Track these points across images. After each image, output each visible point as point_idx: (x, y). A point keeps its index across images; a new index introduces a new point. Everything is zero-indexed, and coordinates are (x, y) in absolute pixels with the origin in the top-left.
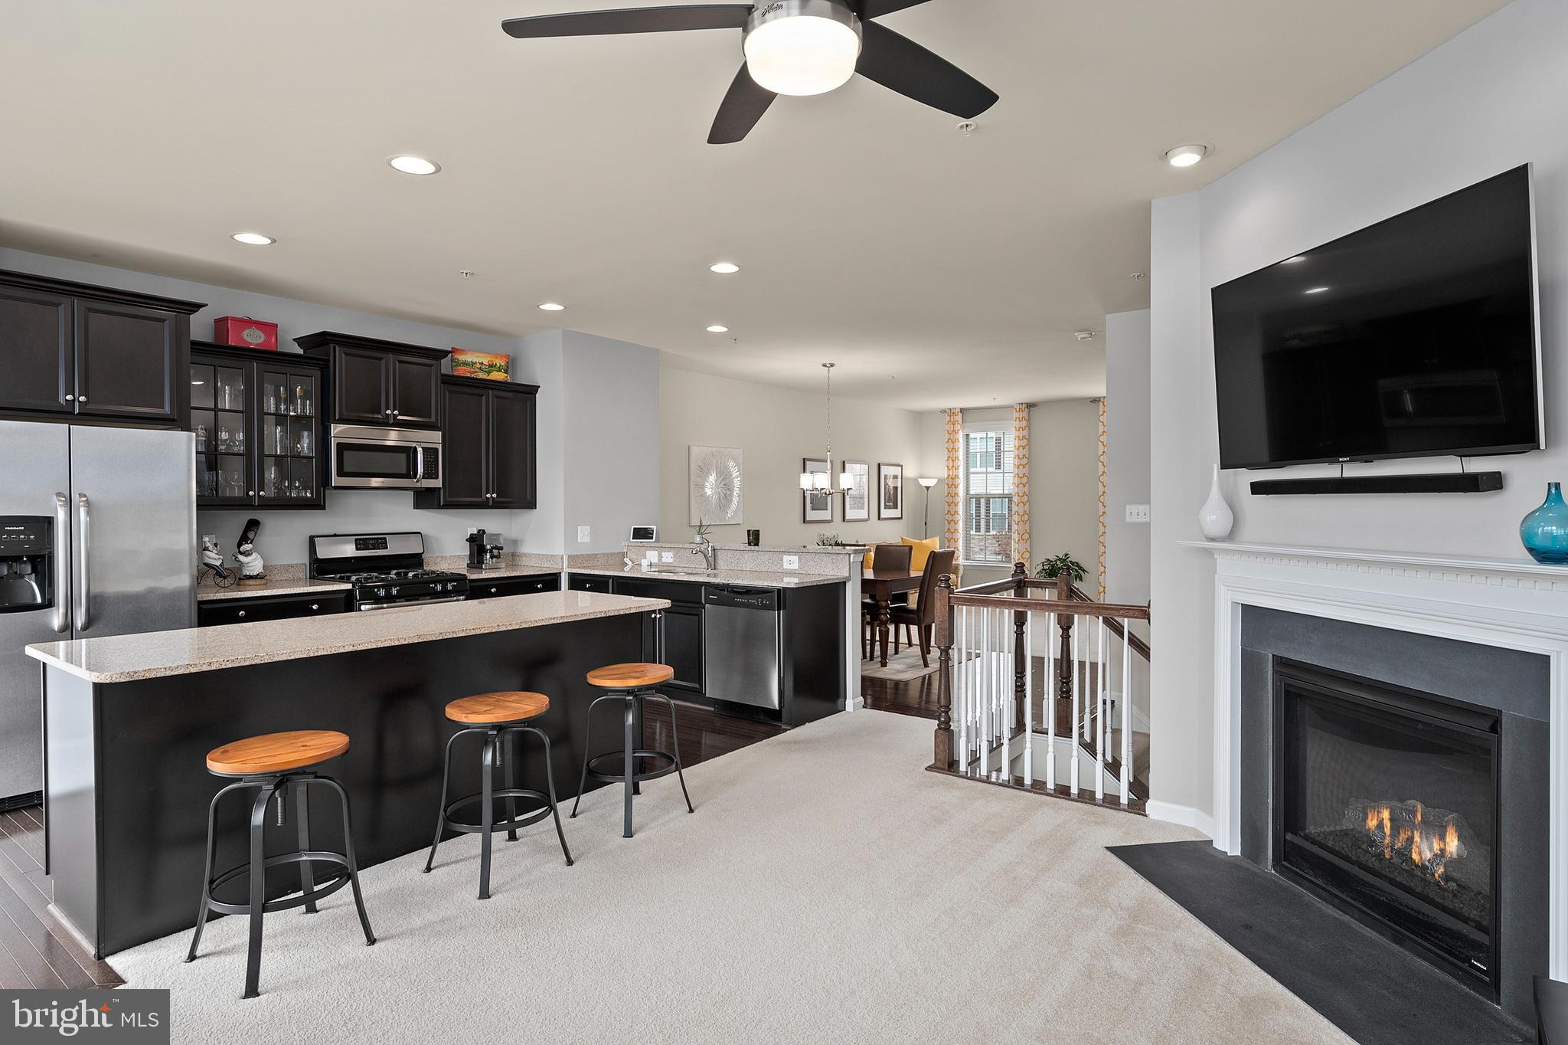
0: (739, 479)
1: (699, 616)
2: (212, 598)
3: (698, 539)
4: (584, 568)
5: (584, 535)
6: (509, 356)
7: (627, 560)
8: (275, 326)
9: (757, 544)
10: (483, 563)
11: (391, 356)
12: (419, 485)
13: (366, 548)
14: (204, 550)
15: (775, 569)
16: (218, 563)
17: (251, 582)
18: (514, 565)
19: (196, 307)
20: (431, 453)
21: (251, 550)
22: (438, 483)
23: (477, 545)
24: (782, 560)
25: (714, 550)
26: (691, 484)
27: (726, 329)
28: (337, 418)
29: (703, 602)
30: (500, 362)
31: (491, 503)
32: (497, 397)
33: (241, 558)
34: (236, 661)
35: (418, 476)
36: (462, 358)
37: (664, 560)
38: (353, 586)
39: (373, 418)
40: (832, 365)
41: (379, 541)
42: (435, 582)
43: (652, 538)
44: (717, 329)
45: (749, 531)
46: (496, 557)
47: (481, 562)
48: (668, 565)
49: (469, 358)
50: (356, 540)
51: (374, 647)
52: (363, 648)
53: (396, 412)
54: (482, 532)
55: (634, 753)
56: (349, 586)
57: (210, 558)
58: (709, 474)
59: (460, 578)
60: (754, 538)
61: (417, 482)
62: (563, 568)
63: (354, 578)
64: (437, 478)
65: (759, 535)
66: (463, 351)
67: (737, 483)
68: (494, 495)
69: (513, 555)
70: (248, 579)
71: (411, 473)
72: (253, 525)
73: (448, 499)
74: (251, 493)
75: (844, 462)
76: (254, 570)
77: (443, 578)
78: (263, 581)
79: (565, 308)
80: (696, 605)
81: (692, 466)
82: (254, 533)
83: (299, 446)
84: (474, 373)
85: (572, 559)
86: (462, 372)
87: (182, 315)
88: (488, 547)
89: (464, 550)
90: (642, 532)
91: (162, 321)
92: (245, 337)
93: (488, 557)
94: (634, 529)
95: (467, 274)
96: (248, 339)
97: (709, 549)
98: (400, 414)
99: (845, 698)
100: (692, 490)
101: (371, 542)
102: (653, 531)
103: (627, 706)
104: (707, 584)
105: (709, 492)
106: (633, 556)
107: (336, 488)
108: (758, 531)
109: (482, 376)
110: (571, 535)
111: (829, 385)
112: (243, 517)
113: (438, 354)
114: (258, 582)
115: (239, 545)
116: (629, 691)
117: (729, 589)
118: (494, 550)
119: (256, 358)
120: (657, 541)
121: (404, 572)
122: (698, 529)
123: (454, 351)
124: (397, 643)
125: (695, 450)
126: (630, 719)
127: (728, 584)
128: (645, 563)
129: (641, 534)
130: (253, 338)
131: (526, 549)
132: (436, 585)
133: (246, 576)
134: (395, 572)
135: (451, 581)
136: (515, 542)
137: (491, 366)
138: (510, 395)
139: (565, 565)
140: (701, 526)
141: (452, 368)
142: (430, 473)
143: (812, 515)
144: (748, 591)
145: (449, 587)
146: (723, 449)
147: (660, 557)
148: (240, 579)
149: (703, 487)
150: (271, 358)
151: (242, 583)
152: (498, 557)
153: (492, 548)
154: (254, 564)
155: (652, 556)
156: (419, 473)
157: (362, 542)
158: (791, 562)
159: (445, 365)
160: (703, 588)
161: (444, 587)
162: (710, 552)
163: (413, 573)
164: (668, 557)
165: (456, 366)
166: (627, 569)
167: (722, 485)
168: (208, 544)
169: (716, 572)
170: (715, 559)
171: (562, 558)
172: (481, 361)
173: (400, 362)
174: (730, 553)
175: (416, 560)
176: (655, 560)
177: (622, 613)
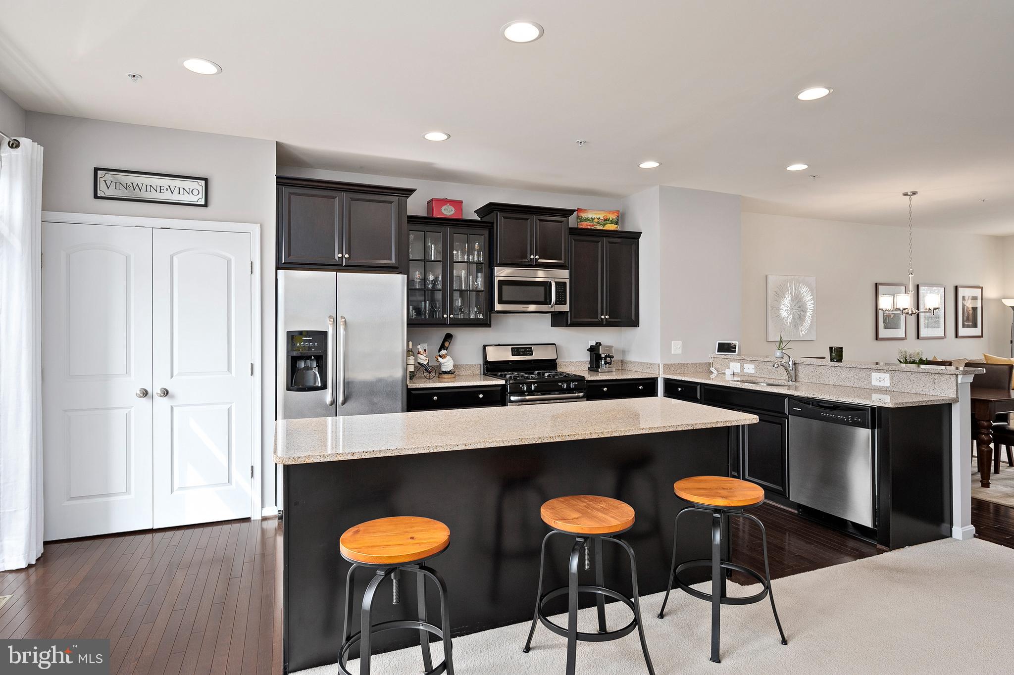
0: (813, 302)
1: (782, 425)
2: (418, 387)
3: (778, 354)
4: (676, 374)
5: (676, 347)
6: (619, 211)
7: (712, 369)
8: (461, 202)
9: (840, 360)
10: (599, 367)
11: (534, 217)
12: (552, 310)
13: (519, 355)
14: (418, 354)
15: (863, 385)
16: (425, 363)
17: (446, 376)
18: (623, 370)
19: (410, 191)
20: (561, 286)
21: (446, 354)
22: (566, 308)
23: (595, 354)
24: (870, 376)
25: (795, 364)
26: (768, 309)
27: (806, 167)
28: (498, 262)
29: (787, 412)
30: (612, 217)
31: (605, 323)
32: (609, 242)
33: (440, 359)
34: (372, 453)
35: (552, 303)
36: (584, 215)
37: (746, 371)
38: (506, 382)
39: (522, 262)
40: (914, 193)
41: (527, 350)
42: (562, 382)
43: (735, 352)
44: (798, 167)
45: (831, 348)
46: (608, 363)
47: (598, 366)
48: (749, 375)
49: (589, 215)
50: (512, 348)
51: (483, 447)
52: (473, 448)
53: (537, 257)
54: (599, 344)
55: (722, 564)
56: (503, 382)
57: (421, 359)
58: (783, 297)
59: (581, 379)
60: (837, 354)
61: (552, 307)
62: (659, 374)
63: (508, 376)
64: (566, 304)
65: (842, 351)
66: (585, 210)
67: (810, 306)
68: (607, 317)
69: (622, 362)
70: (444, 374)
71: (547, 301)
72: (449, 337)
73: (573, 320)
74: (445, 316)
75: (918, 286)
76: (448, 368)
77: (568, 378)
78: (453, 376)
79: (661, 164)
80: (779, 415)
81: (769, 291)
82: (448, 343)
83: (476, 283)
84: (593, 226)
85: (667, 367)
86: (585, 225)
87: (403, 198)
88: (603, 356)
89: (586, 357)
90: (726, 347)
91: (391, 202)
92: (443, 211)
93: (603, 363)
94: (719, 343)
95: (581, 142)
96: (445, 212)
97: (790, 363)
98: (540, 258)
99: (951, 524)
100: (769, 312)
101: (522, 350)
102: (736, 345)
103: (715, 523)
104: (791, 397)
105: (784, 313)
106: (718, 366)
107: (498, 312)
108: (842, 348)
109: (599, 227)
110: (666, 347)
111: (910, 213)
112: (442, 332)
113: (567, 213)
114: (449, 376)
115: (440, 350)
116: (718, 510)
117: (815, 403)
118: (607, 359)
119: (448, 225)
120: (739, 354)
121: (542, 373)
122: (778, 344)
123: (579, 210)
124: (502, 445)
125: (771, 279)
126: (717, 537)
127: (813, 398)
128: (728, 372)
129: (725, 348)
130: (448, 211)
131: (631, 357)
132: (563, 384)
133: (443, 371)
134: (536, 372)
135: (573, 381)
136: (624, 352)
137: (605, 220)
138: (619, 240)
139: (661, 372)
140: (781, 341)
141: (578, 223)
142: (561, 301)
143: (883, 333)
144: (836, 407)
145: (572, 386)
146: (797, 277)
147: (742, 368)
148: (439, 374)
149: (778, 309)
150: (459, 224)
151: (440, 377)
152: (610, 363)
153: (606, 357)
154: (447, 364)
155: (735, 367)
156: (553, 301)
157: (516, 351)
158: (881, 379)
159: (572, 221)
160: (786, 400)
161: (568, 386)
162: (791, 365)
163: (548, 374)
164: (750, 369)
165: (581, 221)
166: (712, 376)
167: (796, 307)
168: (420, 350)
169: (797, 384)
170: (795, 372)
171: (659, 366)
172: (598, 217)
173: (540, 220)
174: (811, 368)
175: (551, 364)
176: (738, 370)
177: (709, 426)
